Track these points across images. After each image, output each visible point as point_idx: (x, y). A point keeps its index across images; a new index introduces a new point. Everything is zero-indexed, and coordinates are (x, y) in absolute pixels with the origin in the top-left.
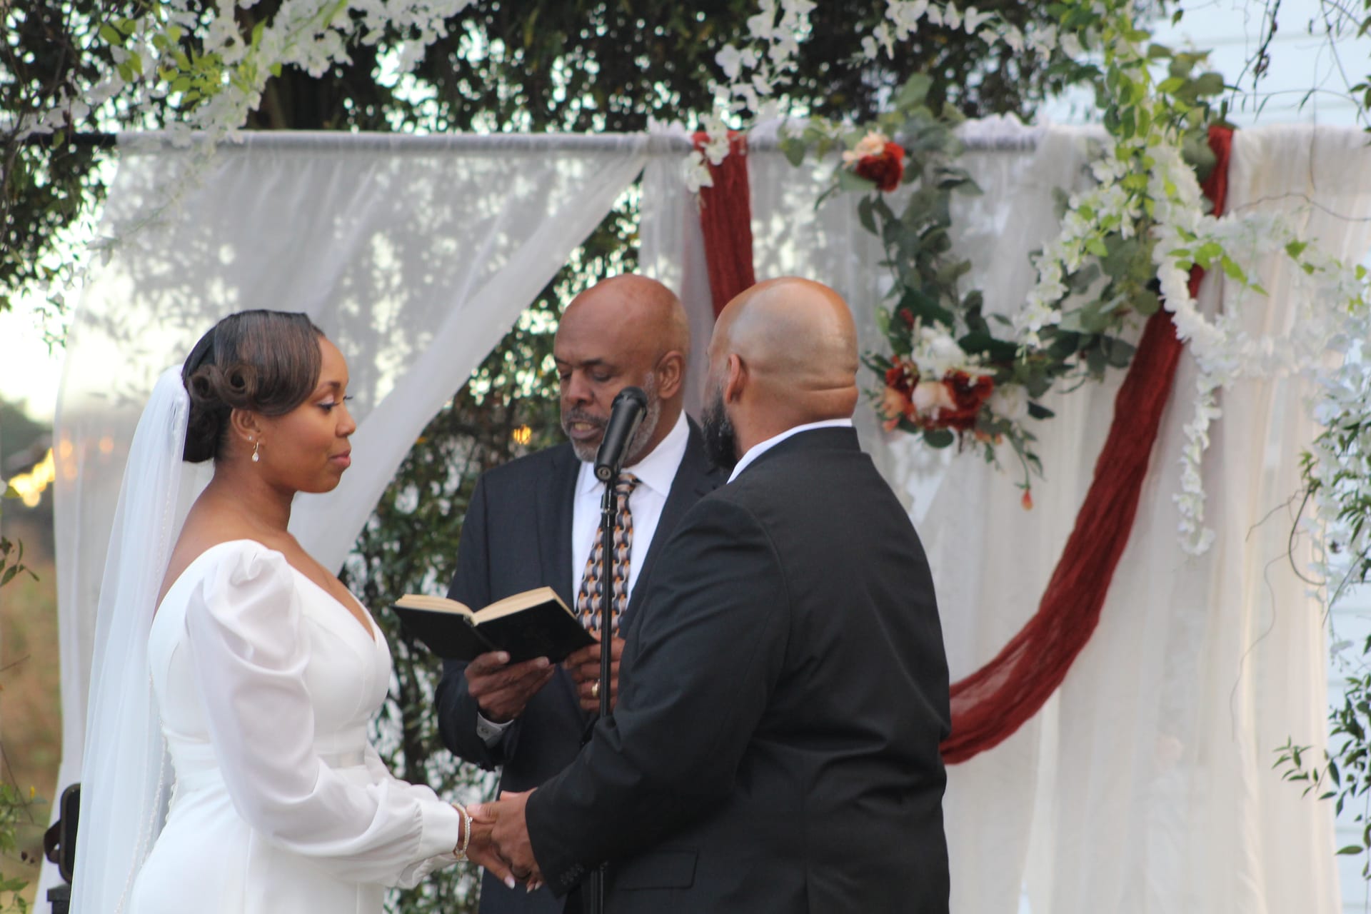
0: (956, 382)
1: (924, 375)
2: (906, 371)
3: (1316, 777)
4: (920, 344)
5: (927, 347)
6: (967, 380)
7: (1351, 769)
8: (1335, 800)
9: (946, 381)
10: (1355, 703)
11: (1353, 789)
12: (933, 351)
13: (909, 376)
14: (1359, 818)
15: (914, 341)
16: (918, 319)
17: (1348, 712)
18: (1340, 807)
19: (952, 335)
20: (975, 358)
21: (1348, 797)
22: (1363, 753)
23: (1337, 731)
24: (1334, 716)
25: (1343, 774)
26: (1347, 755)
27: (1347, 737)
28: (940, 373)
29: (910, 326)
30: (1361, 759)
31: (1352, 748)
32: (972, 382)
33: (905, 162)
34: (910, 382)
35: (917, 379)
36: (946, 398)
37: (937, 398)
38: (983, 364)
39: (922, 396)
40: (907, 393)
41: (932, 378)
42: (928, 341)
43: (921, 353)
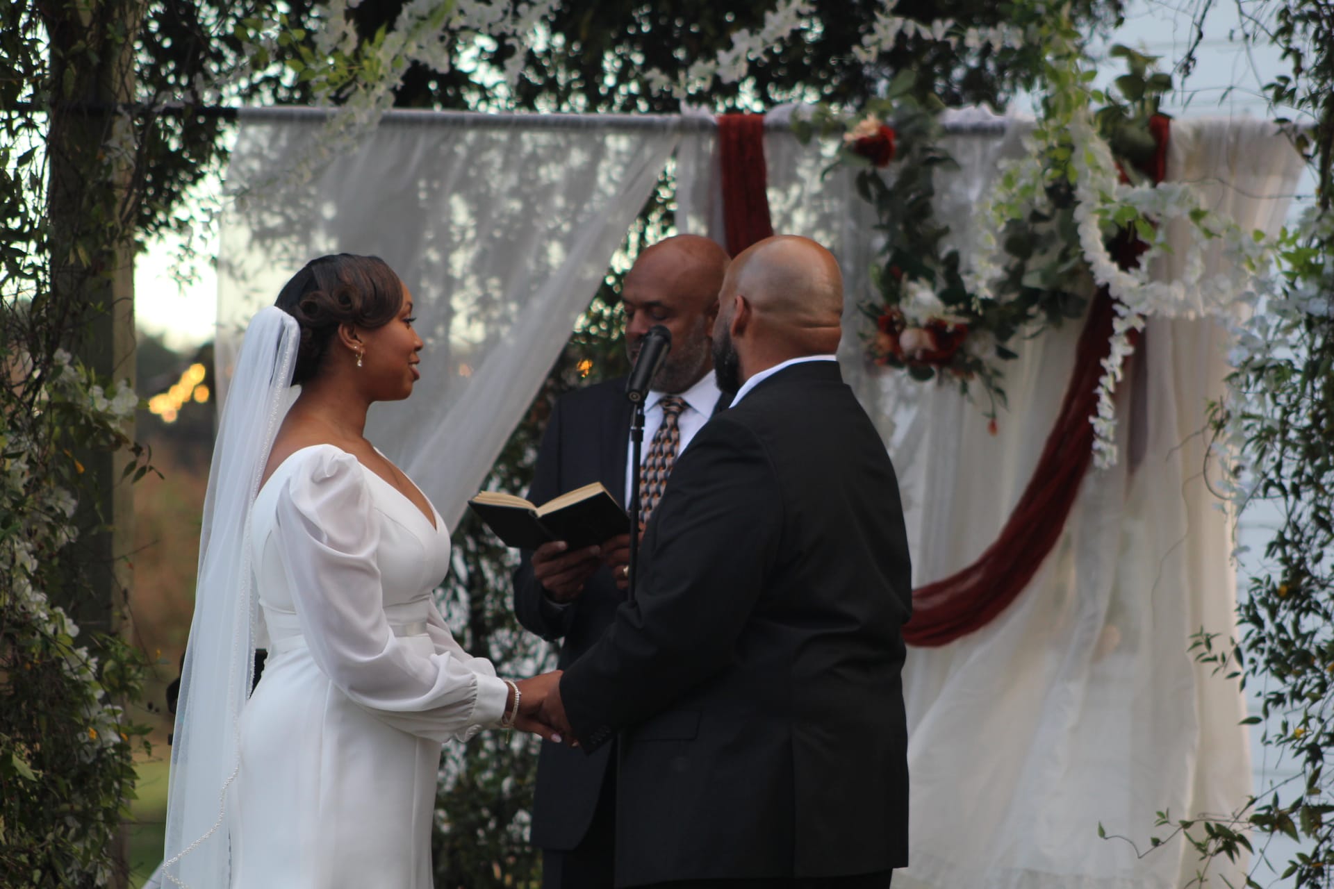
0: (935, 328)
1: (909, 322)
2: (895, 318)
3: (1224, 659)
4: (906, 295)
5: (912, 299)
6: (946, 327)
7: (1253, 654)
8: (1239, 679)
9: (928, 328)
10: (1257, 598)
11: (1254, 670)
12: (918, 304)
13: (897, 323)
14: (1259, 694)
15: (902, 293)
17: (1251, 606)
18: (1243, 684)
19: (933, 288)
20: (952, 308)
21: (1250, 676)
22: (1262, 640)
23: (1242, 622)
24: (1239, 609)
25: (1247, 657)
26: (1249, 641)
27: (1249, 626)
28: (923, 320)
29: (898, 280)
30: (1261, 645)
31: (1254, 635)
32: (950, 328)
33: (895, 143)
34: (898, 328)
35: (904, 325)
36: (928, 342)
37: (920, 341)
38: (959, 313)
39: (908, 339)
40: (895, 336)
41: (916, 325)
42: (913, 293)
43: (908, 304)
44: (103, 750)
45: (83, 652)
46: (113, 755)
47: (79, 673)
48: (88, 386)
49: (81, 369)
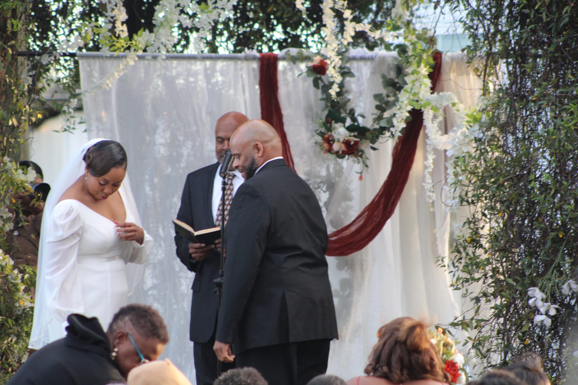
0: (347, 143)
1: (336, 140)
2: (330, 139)
4: (334, 129)
5: (337, 132)
6: (350, 142)
9: (343, 143)
12: (339, 133)
13: (331, 140)
15: (332, 128)
16: (333, 122)
17: (456, 246)
19: (344, 126)
20: (352, 134)
22: (461, 258)
28: (341, 140)
29: (331, 124)
31: (458, 257)
32: (352, 143)
34: (332, 142)
35: (334, 141)
36: (343, 148)
37: (341, 147)
38: (355, 136)
39: (336, 147)
40: (331, 145)
41: (339, 141)
42: (337, 129)
43: (335, 133)
44: (24, 309)
45: (16, 271)
46: (29, 311)
47: (14, 280)
48: (16, 170)
49: (14, 163)
